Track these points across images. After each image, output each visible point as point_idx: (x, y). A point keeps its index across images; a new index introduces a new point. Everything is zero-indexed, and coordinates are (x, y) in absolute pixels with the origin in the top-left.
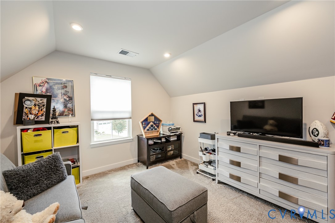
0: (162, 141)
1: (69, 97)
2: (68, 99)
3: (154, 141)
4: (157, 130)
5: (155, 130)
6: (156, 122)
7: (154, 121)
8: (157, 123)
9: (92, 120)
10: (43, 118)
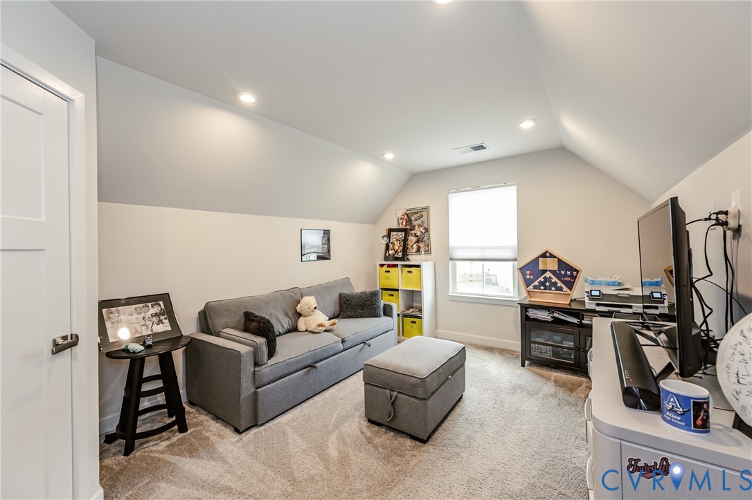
0: (583, 322)
1: (425, 229)
2: (424, 231)
3: (556, 315)
4: (562, 291)
5: (555, 290)
6: (563, 272)
7: (559, 270)
8: (569, 276)
9: (451, 259)
10: (400, 255)
